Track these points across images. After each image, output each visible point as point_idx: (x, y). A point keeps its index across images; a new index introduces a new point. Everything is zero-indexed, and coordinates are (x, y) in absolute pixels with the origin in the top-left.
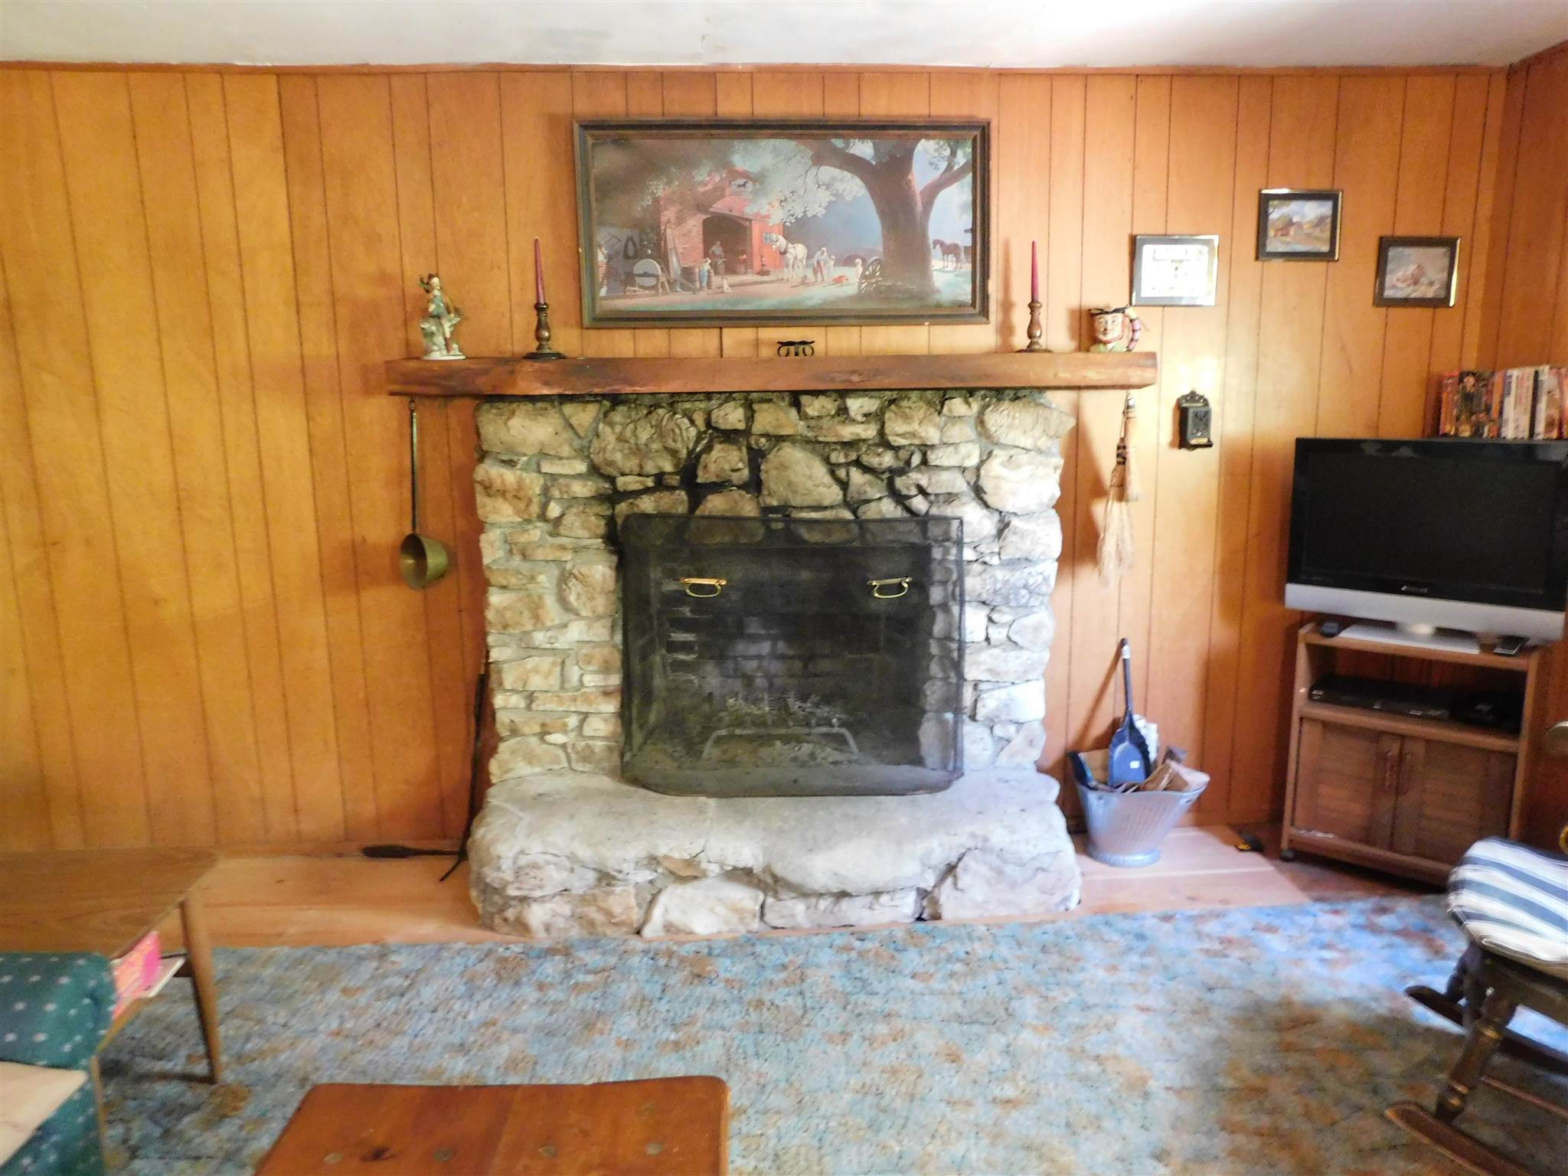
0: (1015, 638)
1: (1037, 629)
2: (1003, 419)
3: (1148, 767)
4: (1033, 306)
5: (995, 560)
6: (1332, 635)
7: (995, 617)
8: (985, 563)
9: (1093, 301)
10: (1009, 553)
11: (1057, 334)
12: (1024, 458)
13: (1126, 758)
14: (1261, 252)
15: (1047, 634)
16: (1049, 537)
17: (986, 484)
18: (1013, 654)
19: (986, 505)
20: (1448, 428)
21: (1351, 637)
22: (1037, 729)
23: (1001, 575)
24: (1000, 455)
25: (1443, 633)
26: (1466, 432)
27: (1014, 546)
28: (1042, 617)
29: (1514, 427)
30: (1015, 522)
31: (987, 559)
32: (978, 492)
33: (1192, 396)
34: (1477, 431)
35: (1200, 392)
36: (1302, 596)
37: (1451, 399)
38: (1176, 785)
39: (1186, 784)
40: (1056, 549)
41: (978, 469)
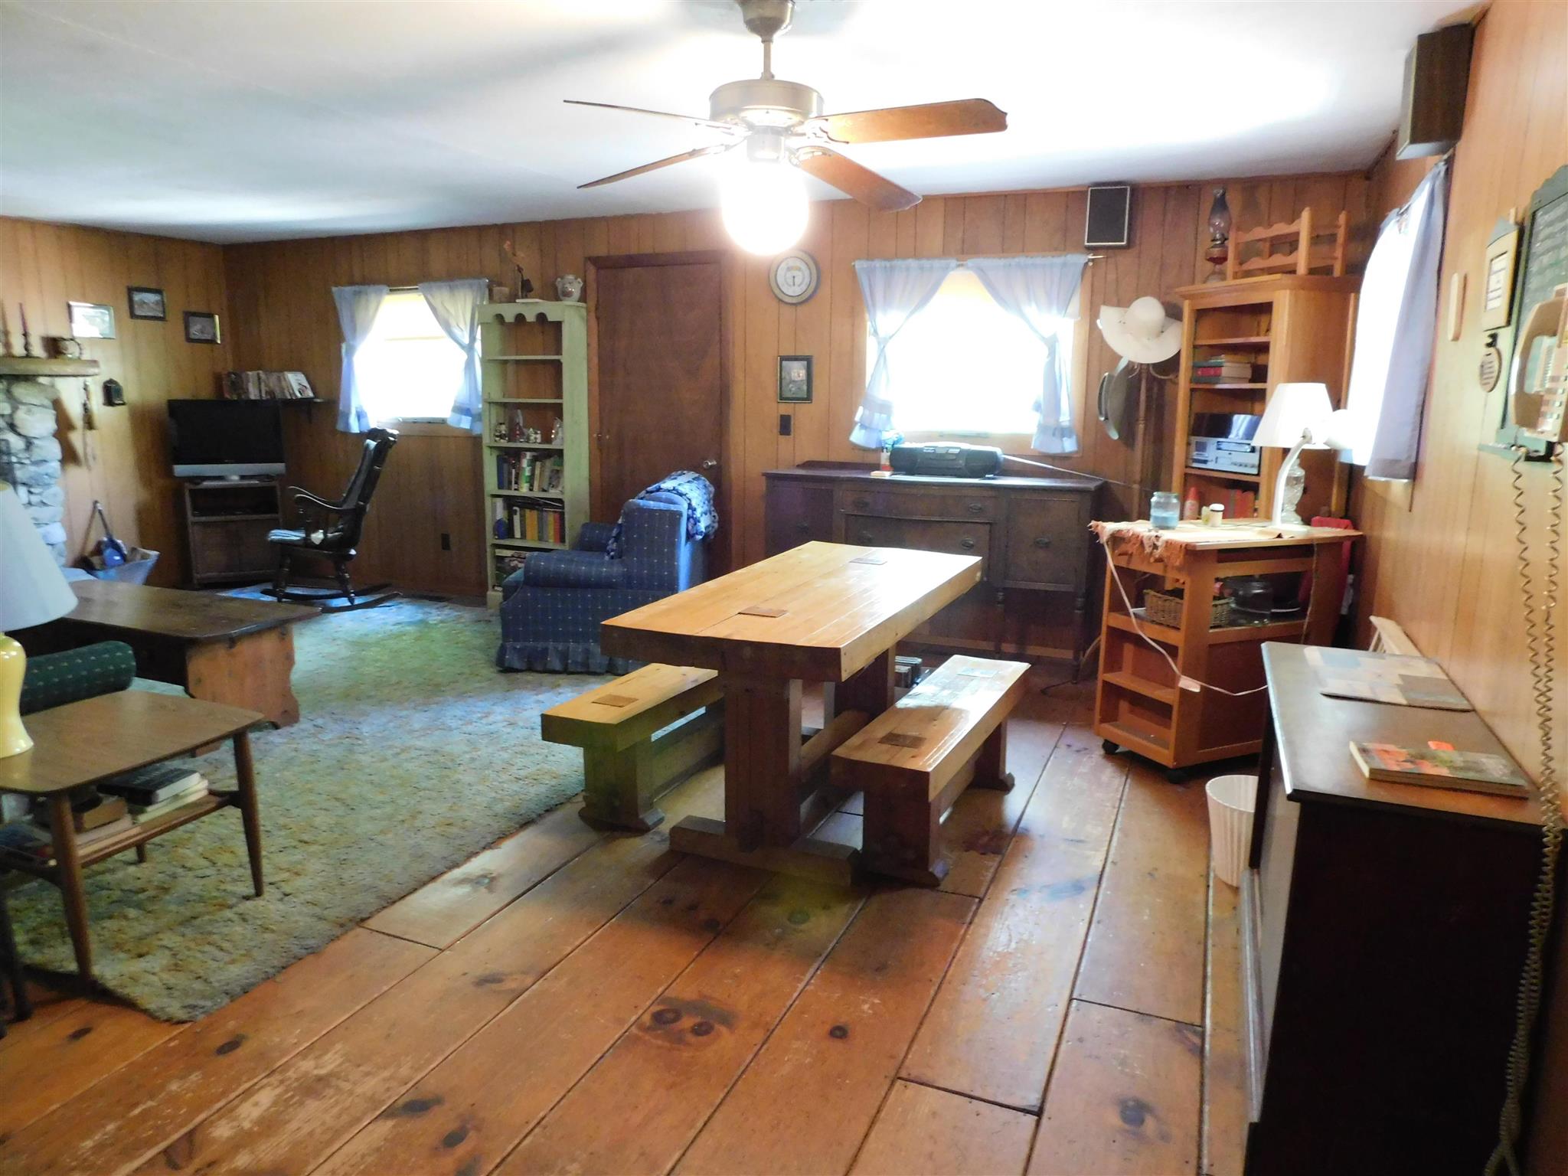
0: (45, 501)
1: (55, 495)
2: (20, 391)
3: (123, 556)
4: (25, 335)
5: (27, 462)
6: (199, 484)
7: (32, 490)
8: (22, 463)
9: (55, 332)
10: (35, 458)
11: (38, 350)
12: (35, 409)
13: (112, 556)
14: (133, 315)
15: (61, 497)
16: (54, 450)
17: (17, 422)
18: (45, 508)
19: (19, 434)
20: (227, 396)
21: (207, 484)
22: (62, 547)
23: (33, 468)
24: (23, 408)
25: (243, 477)
26: (235, 398)
27: (37, 454)
28: (56, 489)
29: (253, 395)
30: (36, 442)
31: (23, 461)
32: (12, 427)
33: (111, 381)
34: (239, 395)
35: (115, 379)
36: (180, 470)
37: (226, 383)
38: (144, 557)
39: (149, 555)
40: (59, 456)
41: (11, 416)
